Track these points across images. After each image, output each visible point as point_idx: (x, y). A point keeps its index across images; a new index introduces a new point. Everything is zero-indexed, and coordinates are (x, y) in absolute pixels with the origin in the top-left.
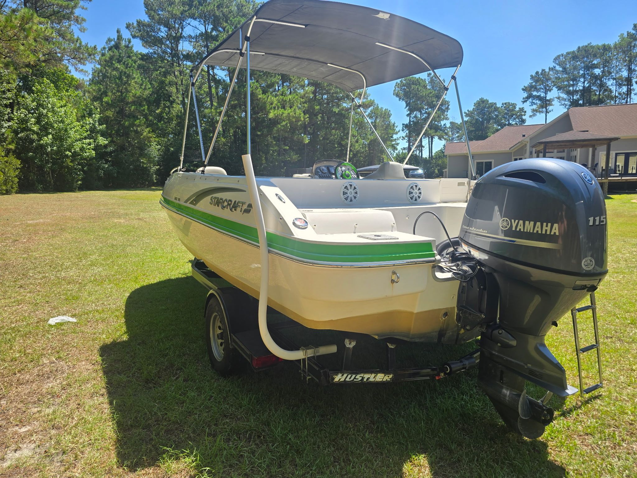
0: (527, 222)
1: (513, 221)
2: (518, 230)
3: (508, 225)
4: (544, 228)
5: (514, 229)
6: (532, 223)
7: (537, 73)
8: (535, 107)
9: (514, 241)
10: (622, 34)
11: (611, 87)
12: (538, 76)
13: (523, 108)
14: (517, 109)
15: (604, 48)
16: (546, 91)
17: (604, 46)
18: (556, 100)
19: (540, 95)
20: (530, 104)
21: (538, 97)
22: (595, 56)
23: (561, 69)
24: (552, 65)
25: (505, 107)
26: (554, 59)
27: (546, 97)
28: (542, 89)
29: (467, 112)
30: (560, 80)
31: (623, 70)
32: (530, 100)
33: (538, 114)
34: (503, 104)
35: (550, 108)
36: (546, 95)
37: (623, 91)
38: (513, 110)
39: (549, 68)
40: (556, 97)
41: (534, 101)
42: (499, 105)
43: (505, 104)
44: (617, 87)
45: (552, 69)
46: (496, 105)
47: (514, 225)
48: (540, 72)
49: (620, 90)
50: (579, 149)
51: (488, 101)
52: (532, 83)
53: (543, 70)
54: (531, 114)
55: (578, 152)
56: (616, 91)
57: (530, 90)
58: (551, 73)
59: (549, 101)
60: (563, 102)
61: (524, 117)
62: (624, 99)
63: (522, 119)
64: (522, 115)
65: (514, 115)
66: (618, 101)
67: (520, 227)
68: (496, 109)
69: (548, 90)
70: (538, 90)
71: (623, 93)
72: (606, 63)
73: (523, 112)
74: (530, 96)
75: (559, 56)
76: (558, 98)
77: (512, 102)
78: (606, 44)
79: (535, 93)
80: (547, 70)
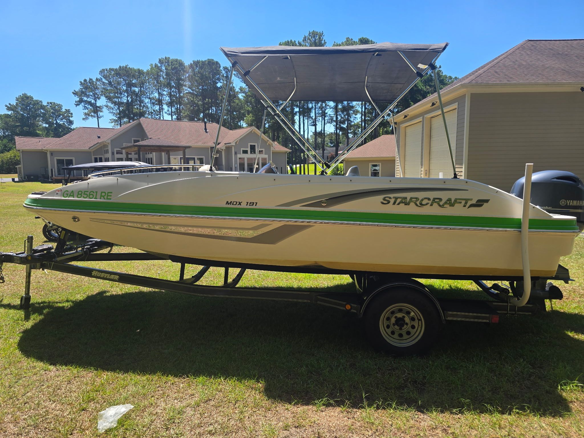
0: (574, 201)
1: (567, 201)
2: (570, 205)
3: (565, 203)
4: (580, 203)
5: (568, 205)
6: (576, 201)
7: (85, 80)
8: (86, 111)
9: (569, 211)
10: (152, 65)
11: (148, 104)
12: (87, 83)
13: (69, 110)
14: (63, 110)
15: (139, 72)
16: (95, 98)
17: (139, 70)
18: (105, 108)
19: (91, 101)
20: (83, 108)
21: (90, 103)
22: (134, 76)
23: (107, 82)
24: (99, 77)
25: (50, 107)
26: (100, 72)
27: (96, 104)
28: (92, 96)
29: (9, 106)
30: (108, 91)
31: (154, 92)
32: (83, 104)
33: (90, 118)
34: (48, 103)
35: (100, 114)
36: (96, 102)
37: (156, 108)
38: (59, 111)
39: (97, 79)
40: (105, 106)
41: (86, 105)
42: (45, 103)
43: (51, 103)
44: (152, 105)
45: (100, 80)
46: (42, 103)
47: (568, 203)
48: (88, 80)
49: (154, 108)
50: (154, 153)
51: (32, 98)
52: (82, 89)
53: (90, 79)
54: (84, 117)
55: (154, 155)
56: (151, 108)
57: (81, 95)
58: (98, 83)
59: (99, 107)
60: (112, 111)
61: (71, 119)
62: (158, 115)
63: (69, 120)
64: (69, 116)
65: (61, 115)
66: (153, 116)
67: (571, 204)
68: (43, 107)
69: (97, 97)
70: (88, 96)
71: (156, 110)
72: (142, 84)
73: (70, 114)
74: (81, 101)
75: (103, 70)
76: (107, 106)
77: (57, 102)
78: (141, 69)
79: (85, 99)
80: (94, 80)
